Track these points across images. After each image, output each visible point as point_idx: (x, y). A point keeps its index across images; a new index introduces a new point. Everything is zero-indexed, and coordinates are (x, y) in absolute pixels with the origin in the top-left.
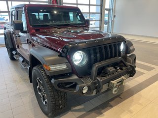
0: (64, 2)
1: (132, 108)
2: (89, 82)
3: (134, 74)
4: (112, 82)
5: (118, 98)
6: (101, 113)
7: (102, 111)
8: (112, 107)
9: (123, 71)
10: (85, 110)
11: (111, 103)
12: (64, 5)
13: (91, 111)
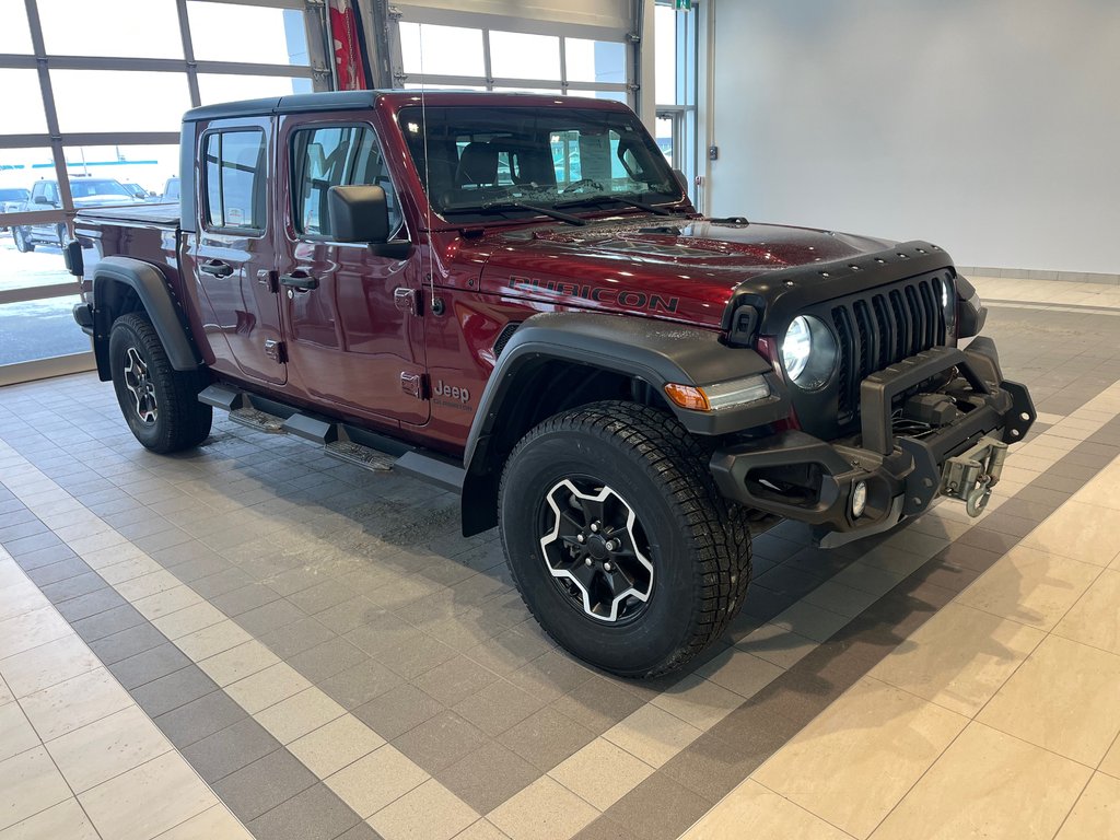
0: (407, 70)
1: (1028, 604)
2: (865, 459)
3: (1024, 428)
4: (953, 459)
5: (939, 573)
6: (898, 641)
7: (897, 630)
8: (930, 609)
9: (973, 416)
10: (807, 639)
11: (920, 594)
12: (409, 87)
13: (843, 635)
